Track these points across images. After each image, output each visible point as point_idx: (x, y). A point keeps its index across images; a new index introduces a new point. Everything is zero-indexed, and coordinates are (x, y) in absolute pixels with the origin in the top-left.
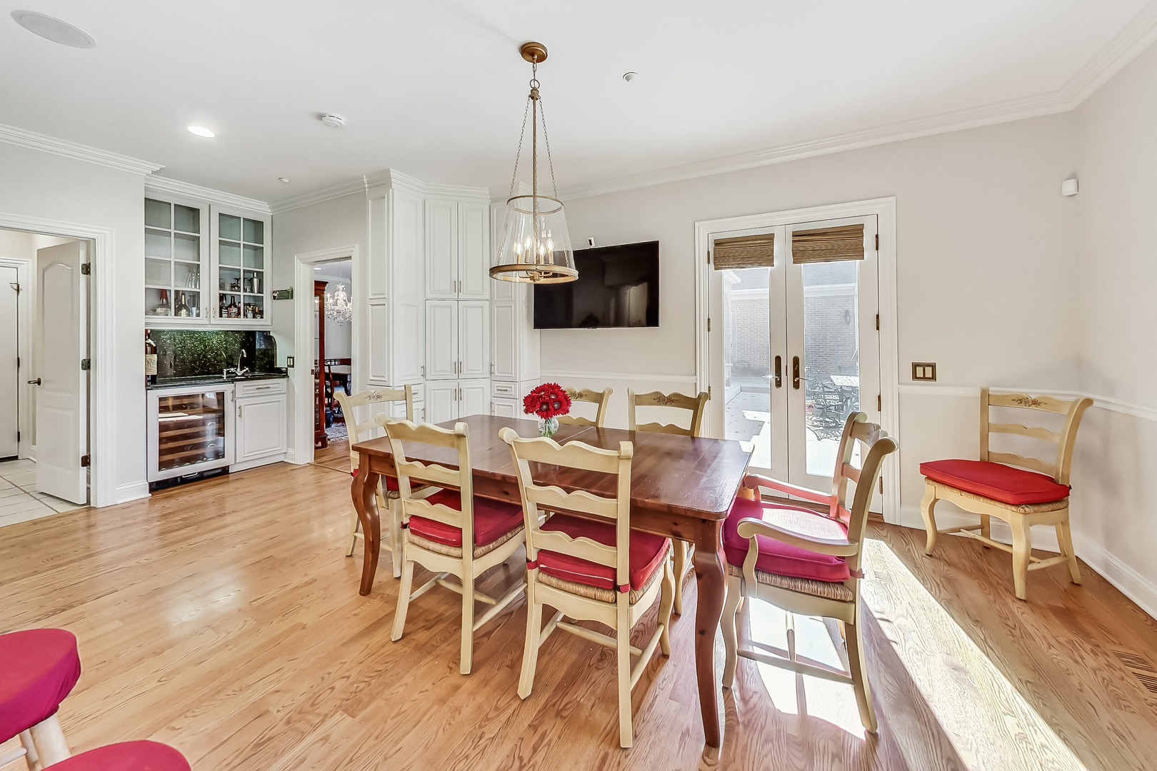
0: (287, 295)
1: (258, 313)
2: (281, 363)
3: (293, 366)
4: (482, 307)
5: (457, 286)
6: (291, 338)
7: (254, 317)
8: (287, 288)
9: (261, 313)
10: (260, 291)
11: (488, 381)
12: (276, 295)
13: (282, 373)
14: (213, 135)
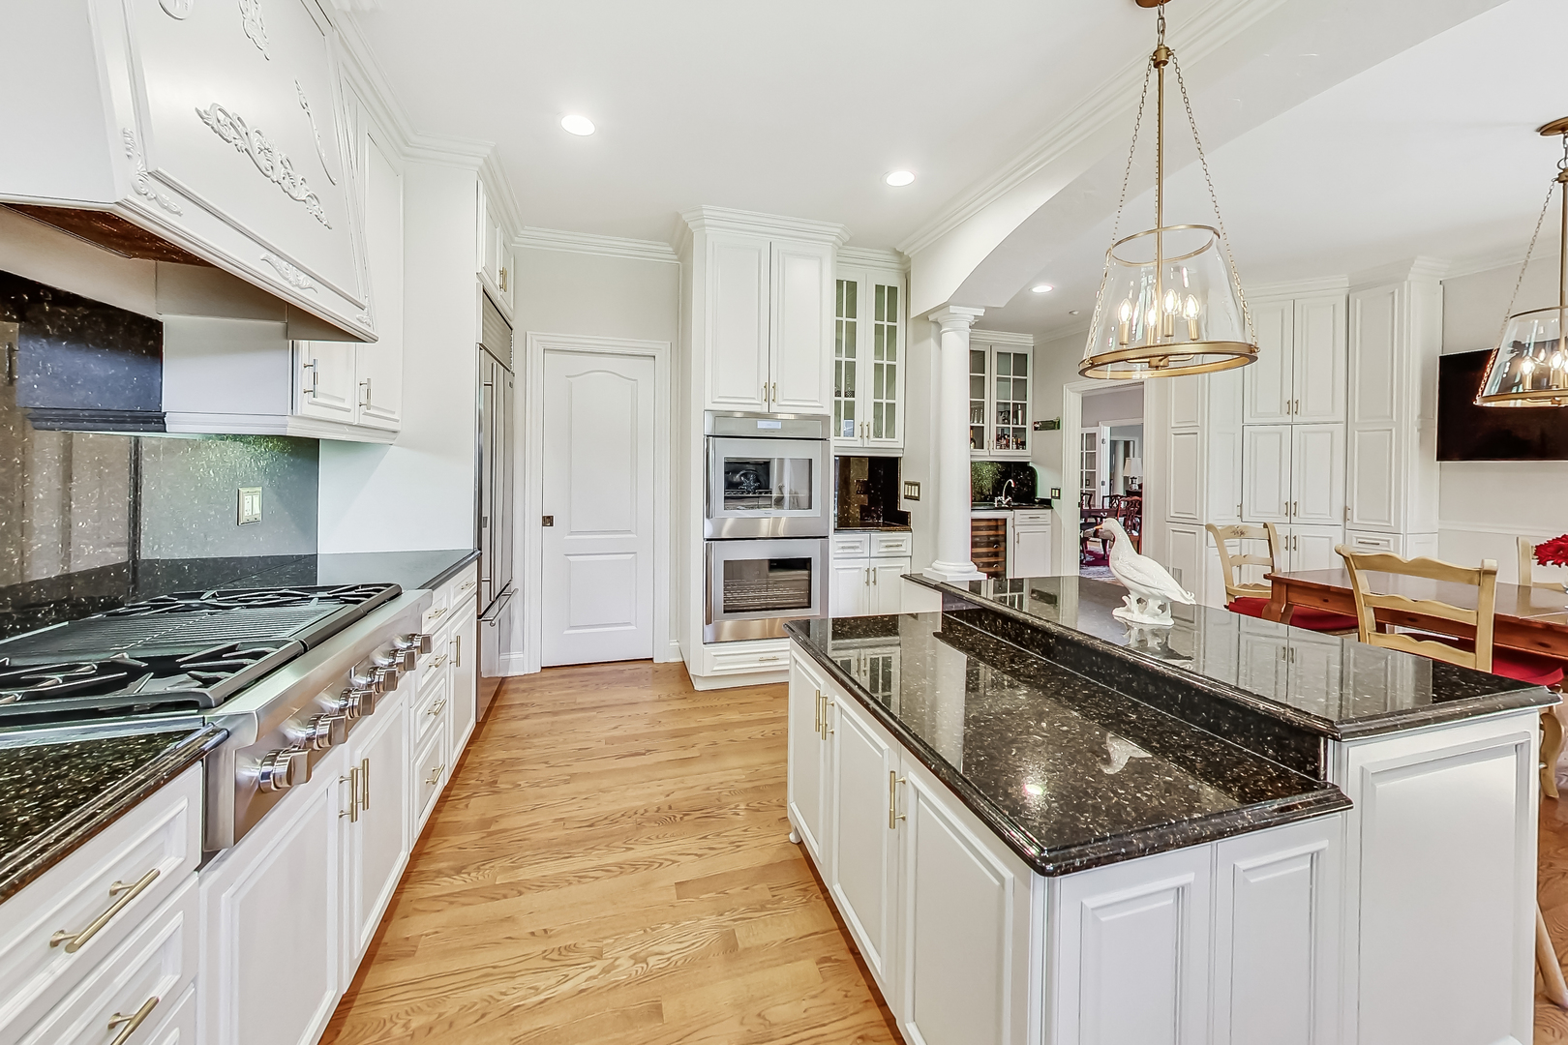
0: (1053, 425)
1: (1022, 444)
2: (1042, 493)
3: (1059, 498)
4: (1332, 433)
5: (1292, 407)
6: (1058, 468)
7: (1018, 448)
8: (1054, 419)
9: (1023, 444)
10: (1024, 423)
11: (1340, 530)
12: (1038, 426)
13: (1046, 504)
14: (1050, 289)
